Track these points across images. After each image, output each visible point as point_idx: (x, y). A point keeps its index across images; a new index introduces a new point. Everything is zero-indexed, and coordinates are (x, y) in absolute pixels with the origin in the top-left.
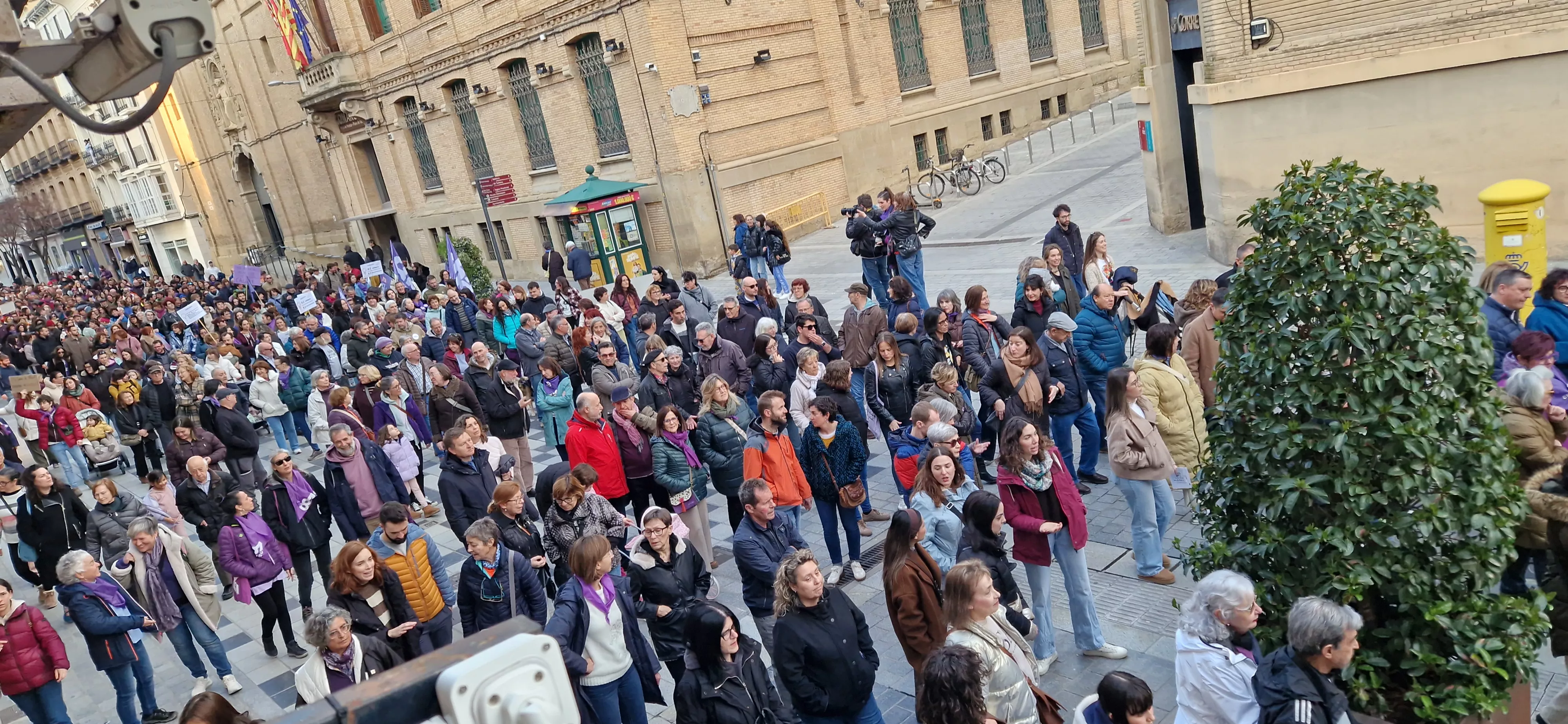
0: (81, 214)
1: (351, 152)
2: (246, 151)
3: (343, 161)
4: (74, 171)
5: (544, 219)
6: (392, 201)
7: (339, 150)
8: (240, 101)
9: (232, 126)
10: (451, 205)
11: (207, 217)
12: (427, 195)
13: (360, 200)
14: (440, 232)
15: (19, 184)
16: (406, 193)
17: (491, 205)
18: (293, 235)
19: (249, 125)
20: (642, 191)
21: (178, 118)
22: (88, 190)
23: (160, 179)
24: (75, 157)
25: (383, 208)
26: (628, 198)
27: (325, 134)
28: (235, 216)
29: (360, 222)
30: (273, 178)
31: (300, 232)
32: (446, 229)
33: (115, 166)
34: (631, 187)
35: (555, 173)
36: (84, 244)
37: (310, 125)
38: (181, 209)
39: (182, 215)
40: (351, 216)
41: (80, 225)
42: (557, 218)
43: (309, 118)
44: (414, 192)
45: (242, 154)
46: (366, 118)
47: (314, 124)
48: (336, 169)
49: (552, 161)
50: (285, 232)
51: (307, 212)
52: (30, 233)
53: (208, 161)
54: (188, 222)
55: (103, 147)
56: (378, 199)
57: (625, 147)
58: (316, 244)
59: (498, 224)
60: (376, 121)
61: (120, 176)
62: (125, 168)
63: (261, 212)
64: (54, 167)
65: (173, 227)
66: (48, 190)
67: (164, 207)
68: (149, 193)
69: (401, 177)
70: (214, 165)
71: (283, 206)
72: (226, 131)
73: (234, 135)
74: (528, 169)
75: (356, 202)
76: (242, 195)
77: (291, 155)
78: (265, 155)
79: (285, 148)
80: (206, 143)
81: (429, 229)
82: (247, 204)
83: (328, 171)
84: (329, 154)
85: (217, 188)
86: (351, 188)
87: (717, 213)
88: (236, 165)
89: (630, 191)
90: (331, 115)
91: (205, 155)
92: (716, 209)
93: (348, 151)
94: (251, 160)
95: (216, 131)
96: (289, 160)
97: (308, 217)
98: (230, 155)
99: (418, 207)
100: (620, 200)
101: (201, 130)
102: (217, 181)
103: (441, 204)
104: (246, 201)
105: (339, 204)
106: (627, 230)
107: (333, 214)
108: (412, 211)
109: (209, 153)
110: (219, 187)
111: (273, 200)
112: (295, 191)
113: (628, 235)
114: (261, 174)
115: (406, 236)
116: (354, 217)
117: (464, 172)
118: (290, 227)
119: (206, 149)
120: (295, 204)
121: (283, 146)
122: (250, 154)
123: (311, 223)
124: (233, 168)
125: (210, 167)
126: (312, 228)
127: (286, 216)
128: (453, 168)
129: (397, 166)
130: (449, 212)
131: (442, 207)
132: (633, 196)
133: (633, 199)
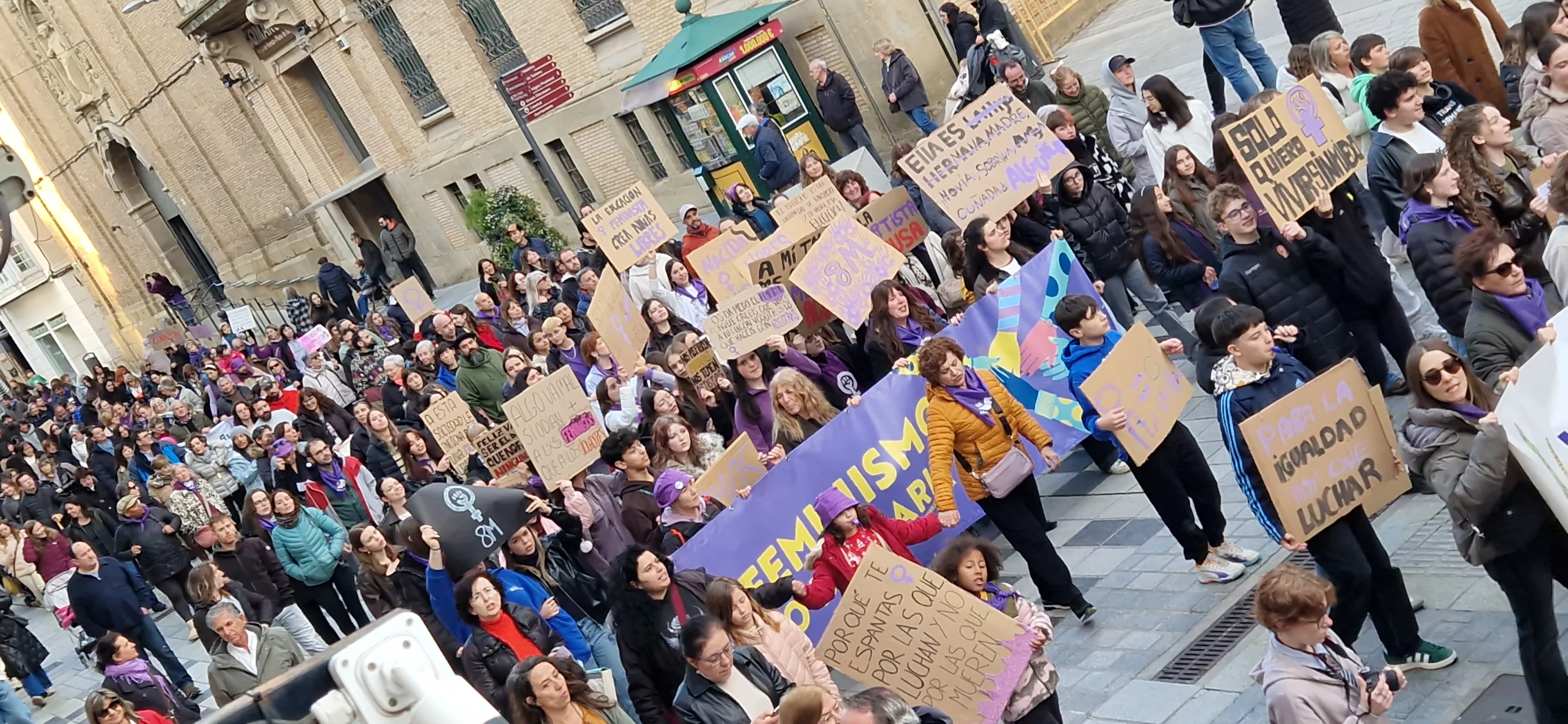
1: (284, 88)
2: (118, 134)
3: (276, 108)
5: (631, 114)
6: (373, 156)
7: (266, 91)
8: (86, 52)
9: (86, 100)
10: (471, 134)
11: (86, 266)
12: (426, 128)
13: (320, 167)
14: (466, 189)
16: (392, 134)
17: (532, 118)
18: (230, 259)
19: (110, 88)
20: (783, 16)
25: (363, 170)
26: (764, 36)
27: (235, 70)
28: (129, 253)
29: (330, 206)
30: (173, 169)
31: (240, 251)
32: (473, 180)
34: (762, 14)
35: (629, 26)
37: (209, 62)
38: (42, 263)
39: (48, 274)
40: (314, 200)
42: (652, 106)
43: (203, 49)
44: (405, 128)
45: (113, 143)
46: (294, 23)
47: (213, 57)
48: (269, 125)
49: (619, 6)
50: (216, 256)
51: (242, 214)
53: (64, 170)
54: (58, 282)
56: (350, 158)
58: (271, 265)
59: (556, 145)
60: (311, 24)
63: (169, 234)
65: (37, 297)
69: (375, 108)
70: (73, 174)
71: (201, 213)
72: (78, 110)
73: (92, 113)
74: (580, 35)
75: (315, 174)
76: (131, 214)
77: (190, 122)
78: (150, 134)
79: (178, 112)
80: (51, 140)
81: (446, 187)
82: (144, 226)
83: (256, 131)
84: (251, 102)
85: (88, 211)
86: (301, 150)
87: (928, 16)
88: (109, 164)
89: (761, 23)
90: (236, 34)
91: (56, 161)
92: (925, 10)
93: (279, 87)
94: (130, 148)
95: (62, 114)
96: (189, 131)
97: (245, 221)
98: (94, 150)
99: (417, 153)
100: (749, 44)
101: (38, 120)
102: (86, 200)
103: (455, 136)
104: (140, 221)
105: (289, 185)
106: (776, 95)
107: (285, 206)
108: (409, 164)
109: (60, 154)
110: (92, 209)
111: (183, 206)
112: (215, 183)
113: (780, 103)
114: (151, 168)
115: (411, 210)
116: (318, 201)
117: (476, 70)
118: (222, 247)
119: (54, 150)
120: (218, 203)
121: (175, 108)
122: (125, 139)
123: (253, 231)
124: (105, 171)
125: (68, 179)
126: (257, 239)
127: (211, 229)
128: (457, 68)
129: (366, 92)
130: (471, 146)
131: (455, 141)
132: (769, 30)
133: (772, 36)
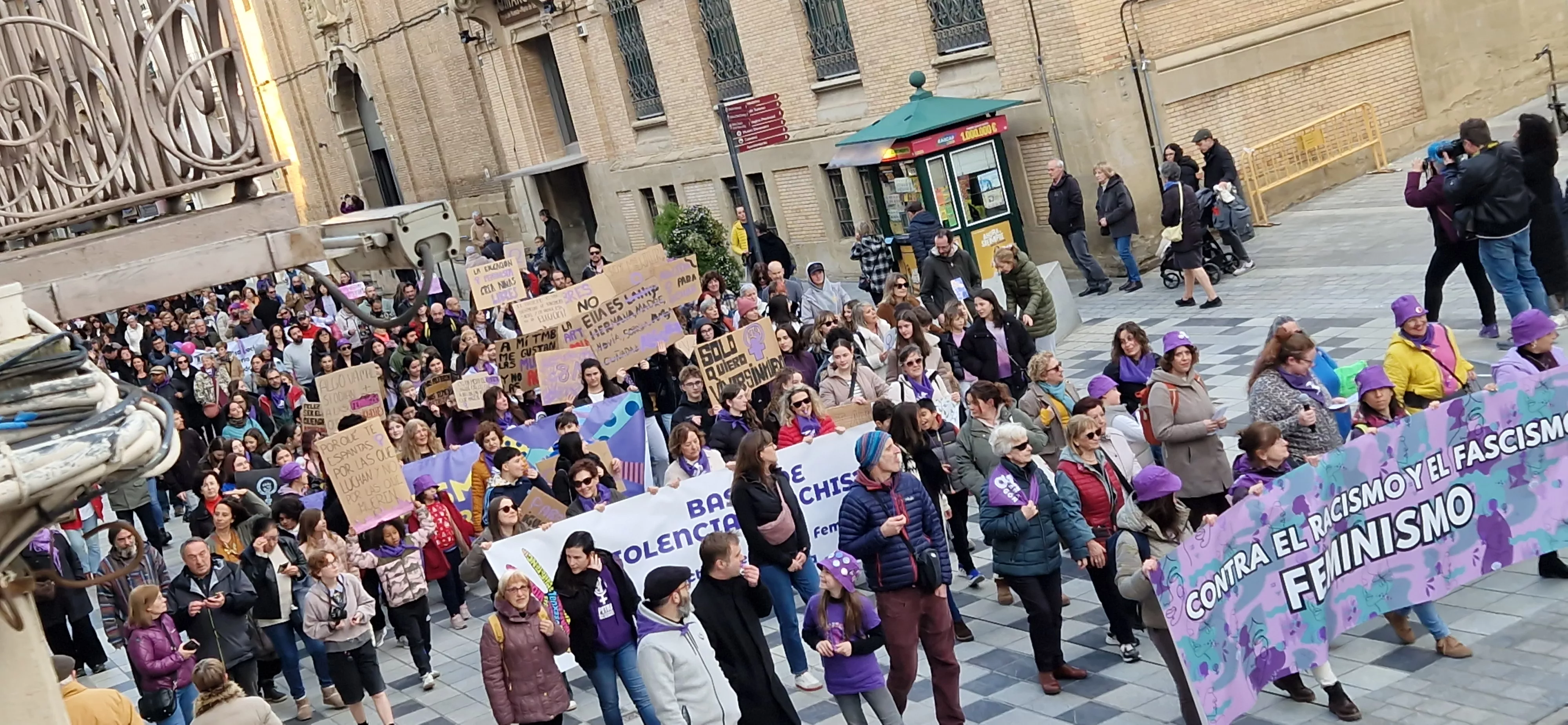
1: (515, 57)
2: (350, 59)
3: (503, 73)
5: (838, 170)
6: (581, 142)
7: (498, 56)
9: (329, 19)
10: (678, 147)
11: (285, 173)
12: (638, 130)
13: (528, 140)
14: (659, 197)
16: (605, 127)
17: (743, 149)
19: (355, 15)
20: (1010, 114)
21: (247, 8)
25: (567, 153)
26: (987, 129)
27: (475, 28)
28: (329, 171)
29: (527, 179)
30: (391, 105)
32: (669, 191)
34: (992, 107)
35: (858, 84)
37: (453, 14)
40: (513, 168)
42: (859, 168)
43: (451, 2)
44: (617, 124)
45: (343, 66)
47: (459, 11)
48: (492, 87)
49: (852, 63)
51: (443, 164)
53: (289, 78)
56: (558, 138)
57: (983, 35)
59: (757, 179)
63: (370, 163)
69: (596, 99)
70: (298, 85)
71: (405, 153)
72: (319, 27)
73: (332, 33)
74: (809, 81)
75: (522, 144)
76: (340, 136)
77: (419, 66)
78: (380, 67)
79: (411, 53)
80: (287, 49)
81: (641, 190)
82: (349, 151)
83: (478, 91)
84: (481, 62)
85: (302, 122)
86: (515, 119)
87: (1153, 150)
88: (334, 85)
89: (988, 115)
91: (286, 69)
92: (1152, 143)
93: (512, 55)
94: (357, 76)
95: (304, 27)
96: (416, 73)
97: (445, 171)
98: (324, 68)
99: (623, 150)
101: (281, 27)
102: (303, 113)
103: (663, 144)
104: (347, 145)
105: (495, 149)
106: (983, 187)
107: (486, 167)
108: (613, 159)
109: (292, 64)
110: (306, 122)
111: (390, 142)
112: (426, 128)
113: (985, 197)
114: (371, 99)
115: (602, 203)
116: (518, 171)
117: (700, 87)
118: (415, 189)
119: (287, 58)
120: (424, 148)
121: (409, 48)
122: (355, 66)
123: (448, 182)
124: (328, 90)
125: (292, 88)
126: (450, 191)
127: (410, 170)
128: (683, 81)
129: (591, 81)
130: (676, 157)
131: (663, 150)
132: (994, 124)
133: (995, 131)
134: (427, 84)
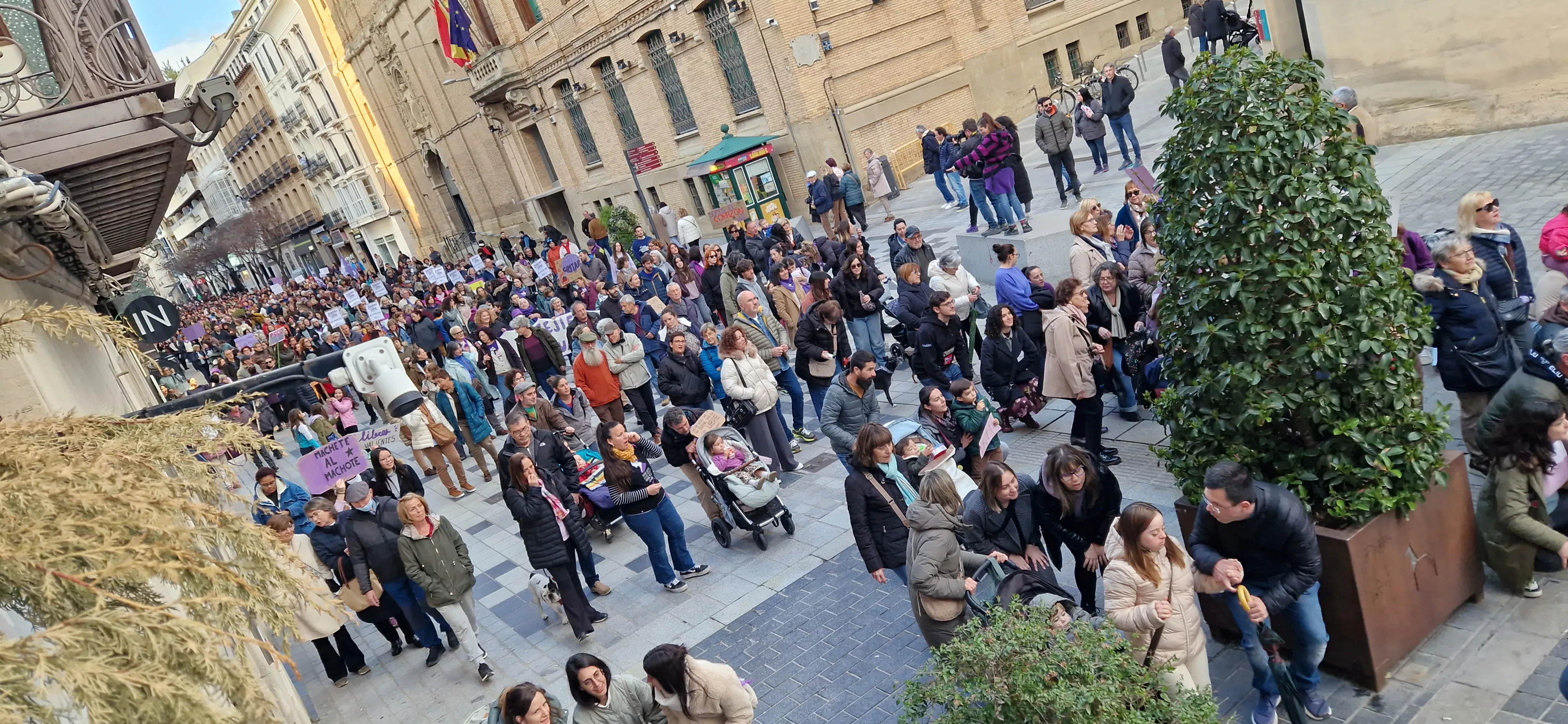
0: (306, 221)
1: (520, 138)
2: (433, 147)
3: (515, 147)
4: (295, 183)
5: (691, 179)
6: (560, 180)
7: (511, 138)
8: (423, 102)
9: (419, 126)
10: (610, 177)
11: (408, 212)
12: (589, 170)
13: (532, 181)
14: (603, 204)
15: (253, 200)
16: (571, 170)
17: (640, 174)
18: (481, 221)
19: (432, 123)
20: (774, 142)
21: (374, 125)
22: (309, 199)
23: (366, 182)
24: (295, 170)
25: (554, 187)
26: (762, 151)
27: (497, 124)
28: (430, 208)
29: (535, 202)
30: (458, 170)
31: (486, 217)
32: (608, 200)
33: (328, 174)
34: (765, 140)
35: (697, 135)
36: (311, 248)
37: (484, 118)
38: (386, 208)
39: (388, 213)
40: (527, 197)
41: (306, 232)
42: (702, 177)
43: (481, 111)
44: (577, 168)
45: (430, 151)
46: (530, 105)
47: (486, 115)
48: (510, 155)
49: (693, 124)
50: (474, 218)
51: (490, 198)
52: (267, 243)
53: (402, 161)
54: (393, 219)
55: (316, 159)
56: (548, 179)
57: (756, 103)
58: (501, 227)
59: (652, 190)
60: (538, 107)
61: (333, 183)
62: (336, 175)
63: (452, 203)
64: (279, 182)
65: (381, 224)
66: (276, 203)
67: (372, 207)
68: (358, 196)
69: (565, 156)
70: (408, 164)
71: (469, 195)
72: (415, 132)
73: (421, 134)
74: (672, 135)
75: (530, 184)
76: (434, 189)
77: (470, 147)
78: (449, 150)
79: (465, 141)
80: (399, 144)
81: (594, 202)
82: (440, 196)
83: (503, 158)
84: (502, 142)
85: (412, 184)
86: (525, 171)
88: (426, 162)
89: (762, 145)
90: (500, 106)
91: (400, 155)
92: (845, 152)
93: (518, 137)
94: (438, 155)
95: (406, 132)
96: (469, 151)
97: (491, 202)
98: (420, 153)
99: (582, 182)
100: (754, 154)
102: (412, 178)
103: (602, 176)
104: (438, 194)
105: (516, 188)
106: (764, 182)
107: (512, 198)
108: (577, 187)
109: (402, 152)
110: (415, 184)
111: (461, 190)
112: (478, 180)
113: (765, 187)
114: (447, 167)
115: (573, 207)
116: (530, 198)
118: (477, 213)
119: (399, 149)
120: (479, 191)
121: (463, 139)
122: (436, 150)
123: (494, 208)
124: (424, 165)
125: (404, 166)
126: (496, 213)
127: (473, 203)
129: (561, 146)
130: (610, 183)
131: (603, 179)
132: (766, 149)
133: (767, 152)
134: (475, 156)
